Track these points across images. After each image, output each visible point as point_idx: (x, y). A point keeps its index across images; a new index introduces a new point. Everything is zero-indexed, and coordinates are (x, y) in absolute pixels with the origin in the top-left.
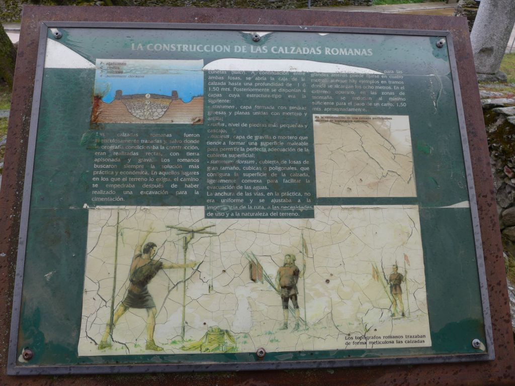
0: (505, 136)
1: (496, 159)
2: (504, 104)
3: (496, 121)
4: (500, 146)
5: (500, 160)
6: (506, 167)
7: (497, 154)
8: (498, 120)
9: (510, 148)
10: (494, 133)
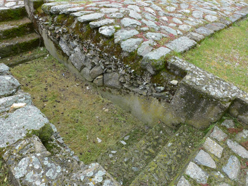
0: (79, 29)
1: (78, 43)
2: (77, 10)
3: (74, 21)
4: (77, 36)
5: (80, 44)
6: (83, 47)
7: (78, 41)
8: (75, 20)
9: (82, 36)
10: (75, 28)
